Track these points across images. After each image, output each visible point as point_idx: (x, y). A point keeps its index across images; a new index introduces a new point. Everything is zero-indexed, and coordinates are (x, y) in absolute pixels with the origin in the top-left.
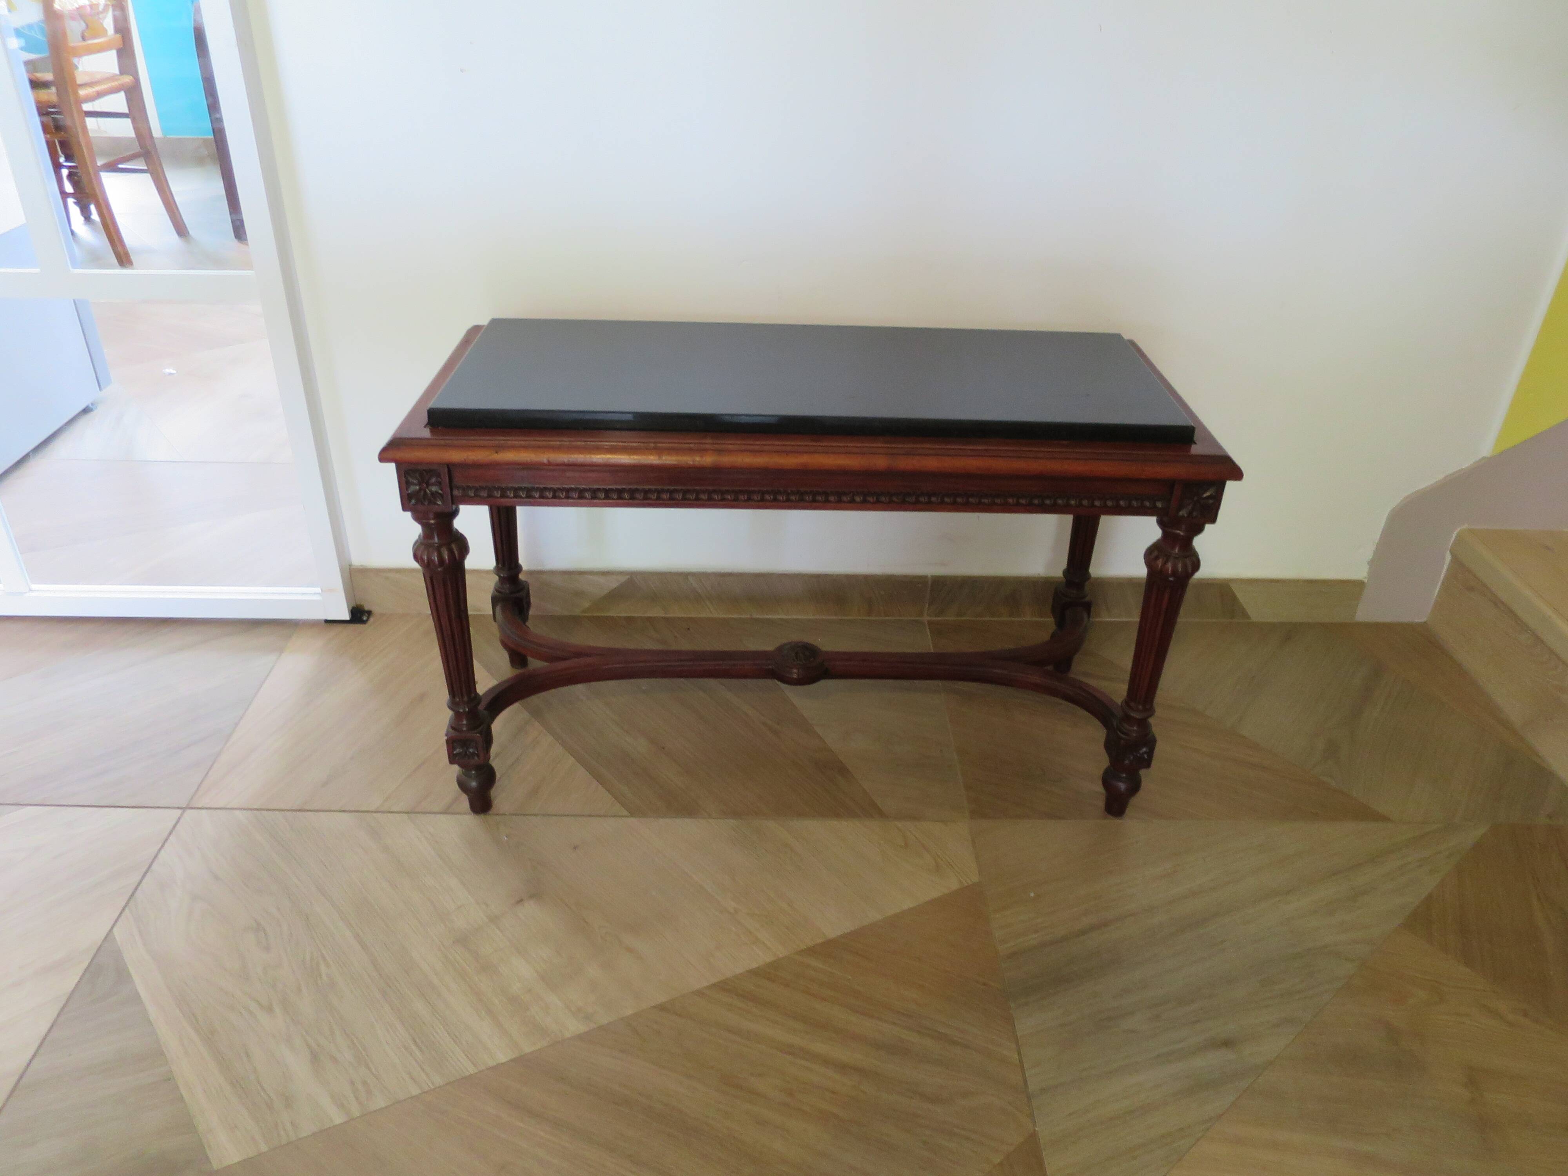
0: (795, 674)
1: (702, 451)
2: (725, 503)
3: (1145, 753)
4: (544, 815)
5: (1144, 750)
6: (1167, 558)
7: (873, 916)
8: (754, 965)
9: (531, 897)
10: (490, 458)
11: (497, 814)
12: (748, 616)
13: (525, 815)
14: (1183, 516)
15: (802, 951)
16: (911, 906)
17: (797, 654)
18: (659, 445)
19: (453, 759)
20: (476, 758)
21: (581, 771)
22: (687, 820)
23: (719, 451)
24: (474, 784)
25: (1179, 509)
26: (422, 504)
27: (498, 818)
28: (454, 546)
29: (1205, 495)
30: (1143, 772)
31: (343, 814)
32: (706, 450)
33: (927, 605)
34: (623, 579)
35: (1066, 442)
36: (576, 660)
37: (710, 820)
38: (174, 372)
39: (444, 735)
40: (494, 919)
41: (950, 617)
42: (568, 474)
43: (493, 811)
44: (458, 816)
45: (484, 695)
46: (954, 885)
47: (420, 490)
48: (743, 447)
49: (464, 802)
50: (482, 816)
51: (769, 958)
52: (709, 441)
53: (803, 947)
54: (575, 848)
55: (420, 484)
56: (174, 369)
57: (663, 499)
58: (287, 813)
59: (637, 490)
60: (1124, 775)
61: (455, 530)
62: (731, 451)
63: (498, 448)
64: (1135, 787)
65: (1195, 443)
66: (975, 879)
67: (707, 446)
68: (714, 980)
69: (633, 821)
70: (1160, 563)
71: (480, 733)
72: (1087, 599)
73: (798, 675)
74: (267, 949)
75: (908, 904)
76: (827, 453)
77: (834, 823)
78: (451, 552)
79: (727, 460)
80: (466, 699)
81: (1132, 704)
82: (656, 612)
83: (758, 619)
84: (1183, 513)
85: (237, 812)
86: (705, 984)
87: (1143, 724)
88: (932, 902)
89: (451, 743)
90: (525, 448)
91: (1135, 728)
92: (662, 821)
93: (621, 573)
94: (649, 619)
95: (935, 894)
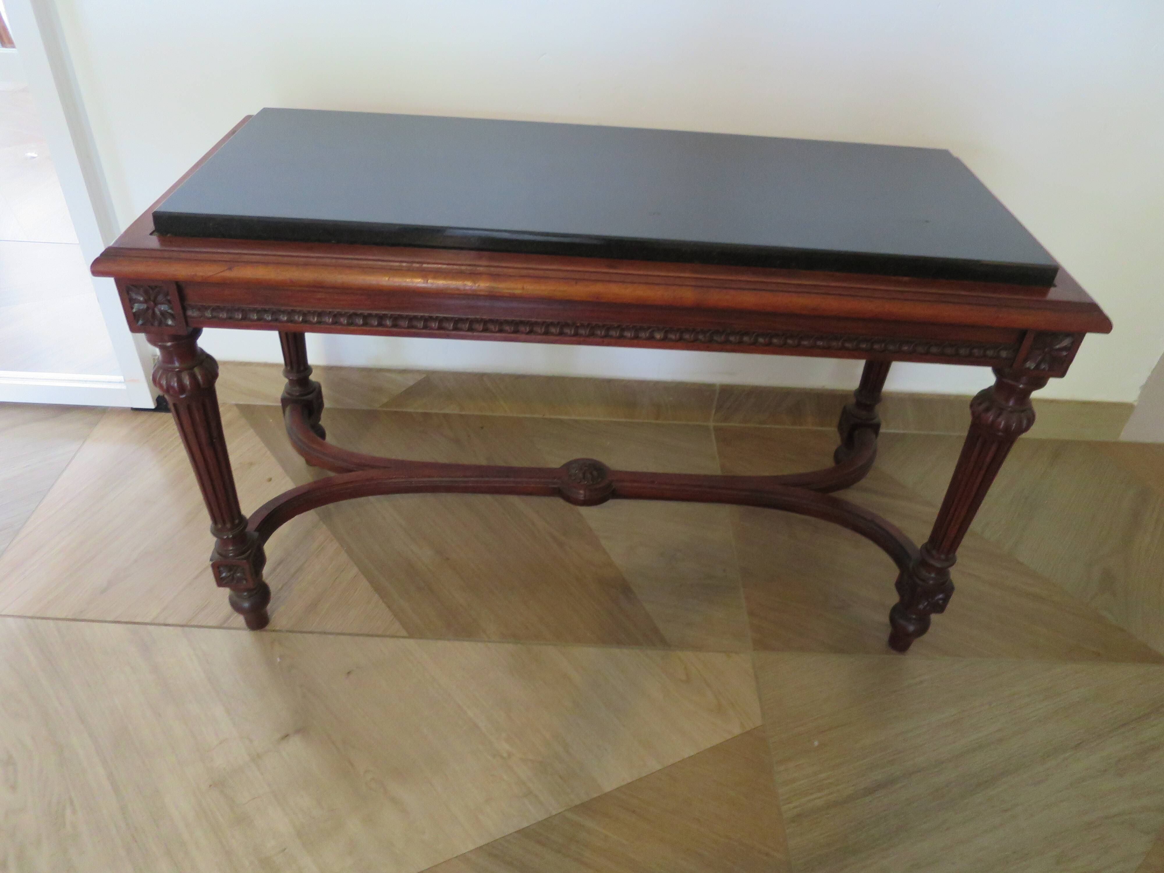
0: (581, 494)
1: (473, 275)
2: (503, 335)
3: (940, 599)
4: (320, 633)
5: (941, 596)
6: (1001, 411)
7: (654, 765)
8: (525, 825)
9: (298, 731)
10: (222, 274)
11: (274, 631)
12: (541, 416)
13: (301, 632)
14: (1029, 368)
15: (576, 806)
16: (692, 754)
17: (584, 474)
18: (425, 265)
19: (220, 582)
20: (244, 582)
21: (364, 583)
22: (466, 644)
23: (495, 277)
24: (246, 605)
25: (1026, 360)
26: (152, 325)
27: (274, 634)
28: (197, 370)
29: (1057, 347)
30: (934, 617)
31: (117, 625)
32: (480, 274)
33: (713, 412)
34: (419, 377)
35: (906, 279)
36: (360, 473)
37: (489, 644)
38: (36, 155)
39: (209, 560)
40: (256, 758)
41: (734, 424)
42: (319, 296)
43: (268, 627)
44: (233, 632)
45: (250, 518)
46: (737, 731)
47: (148, 309)
48: (525, 272)
49: (240, 620)
50: (258, 632)
51: (541, 816)
52: (485, 263)
53: (577, 802)
54: (349, 673)
55: (146, 301)
56: (35, 153)
57: (432, 329)
58: (61, 623)
59: (401, 317)
60: (914, 617)
61: (199, 351)
62: (510, 276)
63: (232, 263)
64: (923, 627)
65: (1055, 286)
66: (759, 722)
67: (481, 269)
68: (481, 842)
69: (411, 643)
70: (990, 417)
71: (247, 558)
72: (875, 421)
73: (585, 496)
74: (13, 788)
75: (688, 752)
76: (623, 282)
77: (616, 651)
78: (193, 377)
79: (505, 287)
80: (228, 525)
81: (934, 552)
82: (452, 409)
83: (551, 419)
84: (1031, 365)
85: (10, 620)
86: (471, 847)
87: (943, 573)
88: (714, 749)
89: (217, 567)
90: (266, 264)
91: (933, 575)
92: (440, 644)
93: (419, 372)
94: (445, 416)
95: (716, 740)
